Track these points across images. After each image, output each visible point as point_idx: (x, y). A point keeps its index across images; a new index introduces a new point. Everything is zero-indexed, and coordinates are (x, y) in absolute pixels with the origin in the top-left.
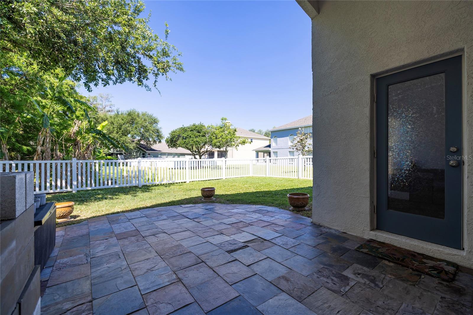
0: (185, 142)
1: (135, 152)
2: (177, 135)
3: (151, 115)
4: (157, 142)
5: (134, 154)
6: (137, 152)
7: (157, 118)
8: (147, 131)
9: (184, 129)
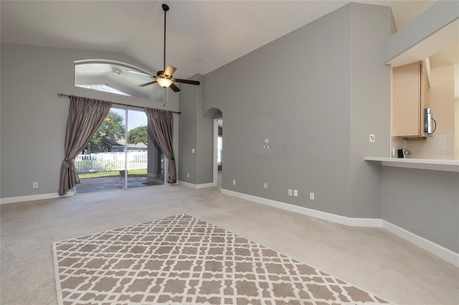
0: (141, 139)
1: (100, 146)
2: (135, 134)
3: (116, 113)
4: (122, 138)
5: (100, 148)
6: (102, 146)
7: (121, 116)
8: (111, 128)
9: (142, 129)
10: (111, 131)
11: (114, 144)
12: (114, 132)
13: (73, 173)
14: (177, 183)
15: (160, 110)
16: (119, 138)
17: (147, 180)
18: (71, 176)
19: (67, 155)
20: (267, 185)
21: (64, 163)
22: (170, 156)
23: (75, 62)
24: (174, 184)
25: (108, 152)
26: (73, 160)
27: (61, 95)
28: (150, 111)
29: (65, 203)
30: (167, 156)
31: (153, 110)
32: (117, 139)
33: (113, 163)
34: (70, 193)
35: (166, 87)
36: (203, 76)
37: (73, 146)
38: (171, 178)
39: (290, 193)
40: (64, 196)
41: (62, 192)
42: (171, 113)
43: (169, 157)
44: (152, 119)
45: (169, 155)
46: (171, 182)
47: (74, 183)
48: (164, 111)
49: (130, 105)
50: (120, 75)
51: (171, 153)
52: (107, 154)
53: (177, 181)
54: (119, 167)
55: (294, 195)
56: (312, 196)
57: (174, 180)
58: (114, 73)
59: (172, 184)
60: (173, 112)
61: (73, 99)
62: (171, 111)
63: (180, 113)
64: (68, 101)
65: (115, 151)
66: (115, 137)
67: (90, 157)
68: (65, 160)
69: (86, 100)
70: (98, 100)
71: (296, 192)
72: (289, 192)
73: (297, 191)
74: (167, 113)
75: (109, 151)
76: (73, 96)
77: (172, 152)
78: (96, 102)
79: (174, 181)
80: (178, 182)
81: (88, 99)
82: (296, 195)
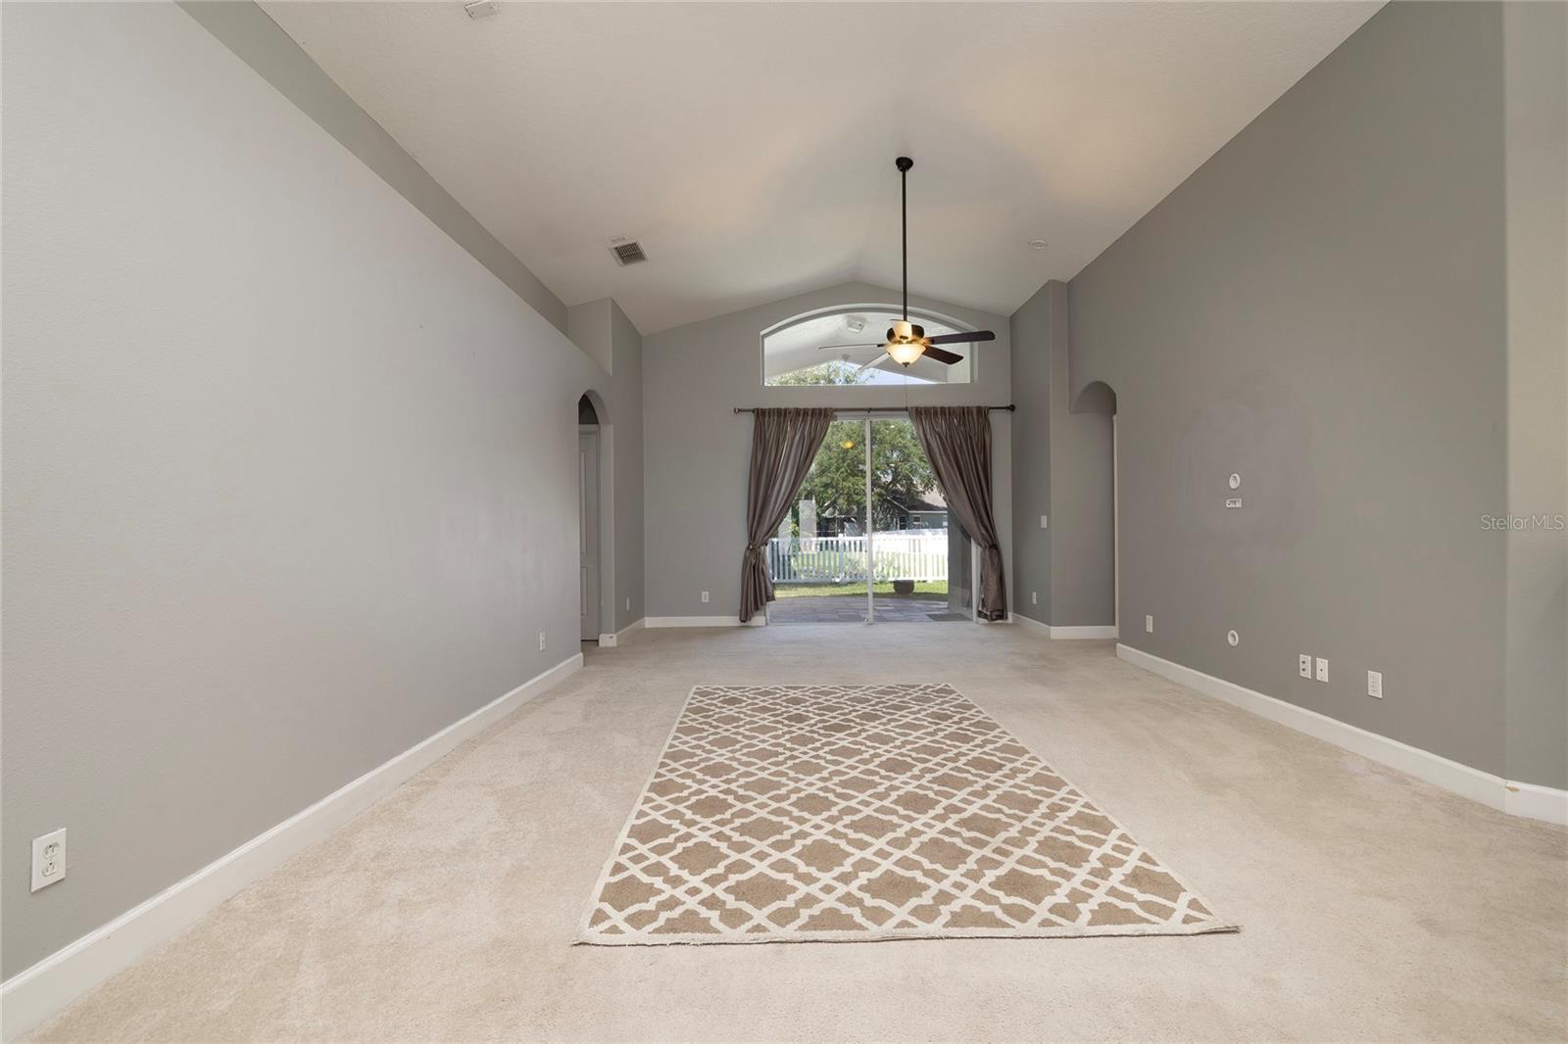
10: (905, 468)
11: (916, 504)
12: (911, 472)
13: (762, 577)
14: (1010, 620)
15: (949, 408)
16: (928, 486)
17: (948, 608)
18: (759, 581)
19: (752, 537)
20: (1236, 635)
21: (748, 554)
22: (984, 538)
23: (763, 333)
24: (999, 621)
25: (901, 529)
26: (762, 548)
27: (739, 410)
28: (923, 417)
29: (748, 640)
30: (976, 540)
31: (930, 413)
32: (921, 489)
33: (890, 558)
34: (758, 620)
35: (908, 363)
36: (1069, 282)
37: (760, 517)
38: (989, 603)
39: (1304, 670)
40: (748, 623)
41: (745, 616)
42: (983, 413)
43: (980, 540)
44: (929, 436)
45: (982, 534)
46: (988, 613)
47: (764, 600)
48: (963, 408)
49: (873, 407)
50: (865, 327)
51: (987, 530)
52: (895, 535)
53: (1010, 615)
54: (904, 572)
55: (1318, 678)
56: (1375, 684)
57: (999, 610)
58: (850, 329)
59: (993, 620)
60: (990, 408)
61: (760, 414)
62: (983, 406)
63: (1012, 408)
64: (748, 421)
65: (919, 527)
66: (914, 485)
67: (837, 542)
68: (748, 548)
69: (781, 414)
70: (805, 409)
71: (1323, 664)
72: (1302, 666)
73: (1327, 661)
74: (972, 414)
75: (903, 527)
76: (758, 409)
77: (988, 526)
78: (801, 414)
79: (997, 613)
80: (1013, 616)
81: (786, 410)
82: (1323, 675)
